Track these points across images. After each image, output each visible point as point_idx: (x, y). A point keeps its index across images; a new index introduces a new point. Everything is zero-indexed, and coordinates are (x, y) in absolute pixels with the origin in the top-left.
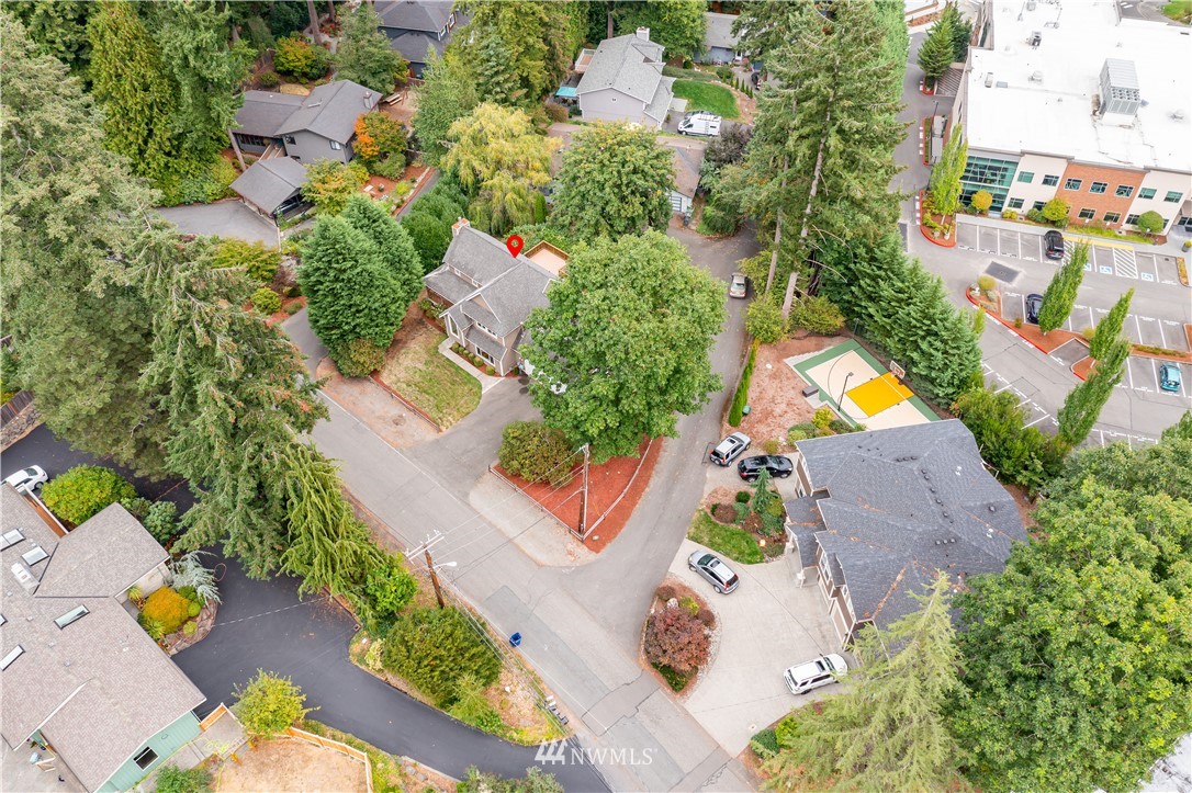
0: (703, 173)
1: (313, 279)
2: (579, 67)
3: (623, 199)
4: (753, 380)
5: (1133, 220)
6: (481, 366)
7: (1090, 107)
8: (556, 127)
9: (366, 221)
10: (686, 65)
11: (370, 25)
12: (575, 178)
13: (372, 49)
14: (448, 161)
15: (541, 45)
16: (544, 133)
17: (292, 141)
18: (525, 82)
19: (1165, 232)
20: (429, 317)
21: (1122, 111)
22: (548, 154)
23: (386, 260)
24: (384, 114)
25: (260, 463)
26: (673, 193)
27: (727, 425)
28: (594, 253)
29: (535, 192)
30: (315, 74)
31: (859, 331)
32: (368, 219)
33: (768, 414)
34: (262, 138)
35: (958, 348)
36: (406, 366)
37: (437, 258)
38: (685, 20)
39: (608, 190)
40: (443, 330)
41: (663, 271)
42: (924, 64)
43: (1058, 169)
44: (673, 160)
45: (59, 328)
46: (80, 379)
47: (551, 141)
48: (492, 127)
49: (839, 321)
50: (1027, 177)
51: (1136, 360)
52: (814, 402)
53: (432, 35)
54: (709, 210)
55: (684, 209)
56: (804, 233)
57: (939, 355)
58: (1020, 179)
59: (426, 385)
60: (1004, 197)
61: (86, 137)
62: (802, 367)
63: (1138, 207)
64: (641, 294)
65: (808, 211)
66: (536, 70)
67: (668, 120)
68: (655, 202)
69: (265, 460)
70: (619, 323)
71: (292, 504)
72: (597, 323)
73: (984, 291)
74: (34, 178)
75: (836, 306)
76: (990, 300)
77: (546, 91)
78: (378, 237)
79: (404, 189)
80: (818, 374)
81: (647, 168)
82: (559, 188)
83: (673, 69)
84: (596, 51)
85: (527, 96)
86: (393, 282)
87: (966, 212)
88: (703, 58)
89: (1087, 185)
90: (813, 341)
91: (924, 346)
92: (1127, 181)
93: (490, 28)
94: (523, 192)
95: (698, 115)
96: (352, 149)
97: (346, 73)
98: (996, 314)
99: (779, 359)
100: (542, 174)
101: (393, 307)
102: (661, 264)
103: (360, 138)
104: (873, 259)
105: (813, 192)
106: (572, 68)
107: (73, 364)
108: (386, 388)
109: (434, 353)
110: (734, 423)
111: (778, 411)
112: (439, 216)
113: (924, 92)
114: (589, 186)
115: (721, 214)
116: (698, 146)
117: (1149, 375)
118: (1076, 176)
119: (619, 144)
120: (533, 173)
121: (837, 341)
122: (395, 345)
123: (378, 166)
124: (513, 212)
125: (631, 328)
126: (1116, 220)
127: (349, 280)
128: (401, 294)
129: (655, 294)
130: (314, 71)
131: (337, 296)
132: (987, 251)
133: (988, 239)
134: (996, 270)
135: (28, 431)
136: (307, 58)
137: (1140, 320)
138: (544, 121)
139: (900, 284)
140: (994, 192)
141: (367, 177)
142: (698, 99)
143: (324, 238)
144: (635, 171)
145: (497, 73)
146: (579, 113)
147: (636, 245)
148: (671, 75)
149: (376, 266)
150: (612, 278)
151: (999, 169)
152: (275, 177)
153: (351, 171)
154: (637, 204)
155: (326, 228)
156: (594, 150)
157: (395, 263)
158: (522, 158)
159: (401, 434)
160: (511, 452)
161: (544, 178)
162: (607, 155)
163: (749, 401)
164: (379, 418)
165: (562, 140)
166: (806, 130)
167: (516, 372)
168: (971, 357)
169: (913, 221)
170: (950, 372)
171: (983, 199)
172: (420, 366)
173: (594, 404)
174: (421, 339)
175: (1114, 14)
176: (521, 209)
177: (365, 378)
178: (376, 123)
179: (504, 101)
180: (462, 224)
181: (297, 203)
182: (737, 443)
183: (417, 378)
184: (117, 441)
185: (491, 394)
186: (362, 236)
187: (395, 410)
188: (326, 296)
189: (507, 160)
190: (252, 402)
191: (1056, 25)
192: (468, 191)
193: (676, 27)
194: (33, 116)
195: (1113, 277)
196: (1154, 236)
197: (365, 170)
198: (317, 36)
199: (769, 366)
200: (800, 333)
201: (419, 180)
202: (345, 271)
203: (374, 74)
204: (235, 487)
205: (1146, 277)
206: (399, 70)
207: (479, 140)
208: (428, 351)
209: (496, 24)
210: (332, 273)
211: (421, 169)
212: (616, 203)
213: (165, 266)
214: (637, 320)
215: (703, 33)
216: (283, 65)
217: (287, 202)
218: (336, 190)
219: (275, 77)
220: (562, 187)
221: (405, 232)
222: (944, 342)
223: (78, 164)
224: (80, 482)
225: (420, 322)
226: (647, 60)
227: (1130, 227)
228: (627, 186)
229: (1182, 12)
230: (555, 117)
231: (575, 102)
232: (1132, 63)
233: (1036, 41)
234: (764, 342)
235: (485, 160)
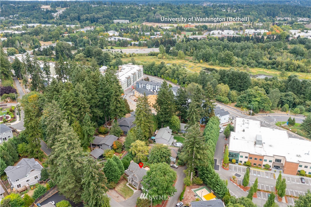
0: (178, 154)
1: (106, 169)
2: (156, 133)
3: (161, 158)
4: (185, 193)
5: (264, 166)
6: (134, 188)
7: (254, 143)
8: (150, 144)
9: (116, 160)
10: (177, 133)
11: (117, 125)
12: (153, 154)
13: (118, 129)
14: (130, 150)
15: (148, 130)
16: (148, 146)
17: (101, 145)
18: (145, 136)
19: (271, 168)
20: (125, 179)
21: (259, 144)
22: (148, 149)
23: (118, 167)
24: (119, 141)
25: (97, 198)
26: (171, 157)
27: (179, 201)
28: (154, 166)
29: (146, 156)
30: (105, 133)
31: (206, 185)
32: (116, 159)
33: (187, 199)
34: (95, 145)
35: (222, 187)
36: (120, 187)
37: (127, 168)
38: (176, 125)
39: (159, 156)
40: (127, 181)
41: (165, 169)
42: (225, 134)
43: (247, 155)
44: (171, 151)
45: (69, 174)
46: (70, 182)
47: (149, 147)
48: (139, 144)
49: (202, 182)
50: (242, 157)
51: (263, 193)
52: (196, 197)
53: (128, 127)
54: (179, 161)
55: (174, 161)
56: (193, 165)
57: (219, 188)
58: (240, 157)
59: (123, 191)
60: (238, 160)
61: (79, 144)
62: (195, 191)
63: (264, 163)
64: (162, 173)
65: (193, 161)
66: (147, 134)
67: (172, 144)
68: (167, 159)
69: (98, 197)
70: (158, 177)
71: (102, 205)
72: (154, 177)
73: (234, 179)
74: (70, 150)
75: (202, 179)
76: (235, 181)
77: (149, 138)
78: (117, 163)
79: (121, 155)
80: (198, 193)
81: (166, 152)
82: (150, 156)
83: (174, 134)
84: (159, 130)
85: (145, 139)
86: (119, 171)
87: (231, 163)
88: (180, 132)
89: (253, 159)
90: (197, 186)
91: (216, 187)
92: (261, 158)
93: (139, 127)
94: (144, 156)
95: (178, 143)
96: (112, 147)
97: (112, 133)
98: (236, 183)
99: (190, 189)
100: (147, 153)
101: (119, 176)
102: (165, 168)
103: (114, 145)
104: (207, 170)
105: (194, 157)
106: (154, 133)
107: (69, 180)
108: (116, 191)
109: (125, 185)
110: (181, 201)
111: (189, 199)
112: (128, 160)
113: (225, 139)
114: (155, 155)
115: (181, 162)
116: (177, 149)
117: (266, 196)
118: (251, 156)
119: (161, 148)
120: (145, 153)
121: (202, 187)
122: (118, 184)
123: (117, 151)
124: (141, 160)
125: (160, 178)
126: (261, 166)
127: (112, 170)
128: (120, 173)
129: (164, 173)
130: (106, 132)
131: (109, 173)
132: (235, 171)
133: (235, 169)
134: (237, 175)
135: (51, 196)
136: (104, 130)
137: (266, 186)
138: (148, 143)
139: (211, 175)
140: (236, 159)
141: (114, 153)
142: (179, 140)
143: (109, 162)
144: (164, 153)
145: (140, 135)
146: (155, 142)
147: (161, 164)
148: (174, 135)
149: (117, 168)
150: (157, 170)
151: (236, 155)
152: (98, 152)
153: (112, 151)
154: (164, 159)
155: (109, 161)
156: (156, 149)
157: (120, 168)
158: (144, 150)
159: (118, 199)
160: (138, 203)
161: (148, 154)
162: (159, 150)
163: (184, 197)
164: (115, 196)
165: (152, 147)
166: (190, 147)
167: (140, 189)
168: (225, 189)
169: (221, 165)
170: (221, 192)
171: (234, 161)
172: (122, 187)
173: (153, 192)
174: (123, 182)
175: (260, 126)
176: (143, 159)
177: (112, 189)
178: (117, 143)
179: (141, 140)
180: (132, 161)
181: (102, 157)
182: (181, 204)
183: (122, 189)
184: (72, 195)
185: (135, 193)
186: (115, 162)
187: (117, 195)
188: (107, 173)
189: (141, 150)
190: (98, 187)
191: (248, 128)
192: (133, 156)
193: (174, 126)
194: (72, 141)
195: (260, 177)
196: (269, 169)
197: (114, 151)
198: (106, 126)
199: (188, 190)
200: (195, 185)
201: (124, 153)
202: (111, 168)
203: (117, 134)
204: (92, 202)
205: (267, 177)
206: (122, 133)
207: (136, 147)
208: (124, 185)
209: (140, 126)
210: (109, 169)
211: (125, 151)
212: (160, 159)
213: (90, 163)
214: (161, 177)
215: (180, 128)
216: (100, 131)
217: (100, 157)
218: (109, 155)
219: (98, 133)
220: (151, 155)
221: (122, 162)
222: (220, 186)
223: (77, 148)
224: (63, 203)
225: (123, 180)
226: (169, 132)
227: (264, 167)
228: (162, 155)
229: (279, 125)
230: (150, 142)
231: (155, 140)
232: (261, 135)
233: (244, 131)
234: (187, 186)
235: (137, 150)
